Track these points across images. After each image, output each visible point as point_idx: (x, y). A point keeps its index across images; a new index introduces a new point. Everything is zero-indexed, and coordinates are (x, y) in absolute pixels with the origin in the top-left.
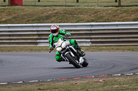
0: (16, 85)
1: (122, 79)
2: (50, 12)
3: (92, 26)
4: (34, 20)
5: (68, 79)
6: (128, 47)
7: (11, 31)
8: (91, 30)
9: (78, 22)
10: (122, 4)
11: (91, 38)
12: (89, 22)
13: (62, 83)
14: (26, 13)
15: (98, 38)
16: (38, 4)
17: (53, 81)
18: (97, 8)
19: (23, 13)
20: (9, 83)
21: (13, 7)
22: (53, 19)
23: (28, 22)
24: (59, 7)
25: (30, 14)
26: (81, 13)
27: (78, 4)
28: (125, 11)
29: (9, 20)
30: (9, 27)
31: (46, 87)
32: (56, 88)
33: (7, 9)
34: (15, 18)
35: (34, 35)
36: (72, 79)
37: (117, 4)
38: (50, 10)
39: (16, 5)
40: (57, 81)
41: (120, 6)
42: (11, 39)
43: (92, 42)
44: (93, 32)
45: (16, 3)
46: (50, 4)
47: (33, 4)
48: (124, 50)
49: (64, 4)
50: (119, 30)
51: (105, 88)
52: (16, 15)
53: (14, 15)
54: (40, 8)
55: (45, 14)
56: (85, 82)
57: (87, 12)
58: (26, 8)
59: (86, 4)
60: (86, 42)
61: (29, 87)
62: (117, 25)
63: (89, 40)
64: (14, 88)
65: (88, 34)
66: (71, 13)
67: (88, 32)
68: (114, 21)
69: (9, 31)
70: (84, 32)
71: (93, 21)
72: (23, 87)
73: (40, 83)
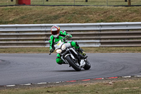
0: (24, 87)
1: (132, 81)
2: (59, 12)
3: (101, 26)
4: (42, 20)
5: (77, 81)
6: (138, 48)
7: (18, 32)
8: (100, 31)
9: (87, 22)
10: (132, 3)
11: (100, 39)
12: (98, 22)
13: (71, 86)
14: (34, 13)
15: (108, 39)
16: (46, 3)
17: (62, 83)
18: (106, 7)
19: (31, 13)
20: (17, 86)
21: (21, 7)
22: (62, 19)
23: (36, 22)
24: (67, 7)
25: (38, 14)
26: (90, 13)
27: (87, 4)
28: (136, 11)
29: (17, 20)
30: (17, 27)
31: (54, 89)
32: (65, 91)
33: (14, 9)
34: (22, 18)
35: (42, 35)
36: (81, 81)
37: (127, 3)
38: (58, 10)
39: (24, 4)
40: (66, 83)
41: (130, 5)
42: (19, 40)
43: (102, 43)
44: (102, 32)
45: (24, 2)
46: (59, 3)
47: (41, 3)
48: (134, 51)
49: (73, 3)
50: (128, 30)
51: (115, 90)
52: (24, 15)
53: (22, 15)
54: (49, 8)
55: (54, 14)
56: (95, 84)
57: (96, 12)
58: (34, 8)
59: (96, 4)
60: (96, 43)
61: (37, 89)
62: (127, 25)
63: (99, 41)
64: (21, 91)
65: (97, 35)
66: (81, 13)
67: (97, 33)
68: (124, 21)
69: (16, 32)
70: (94, 33)
71: (102, 21)
72: (31, 89)
73: (49, 86)
